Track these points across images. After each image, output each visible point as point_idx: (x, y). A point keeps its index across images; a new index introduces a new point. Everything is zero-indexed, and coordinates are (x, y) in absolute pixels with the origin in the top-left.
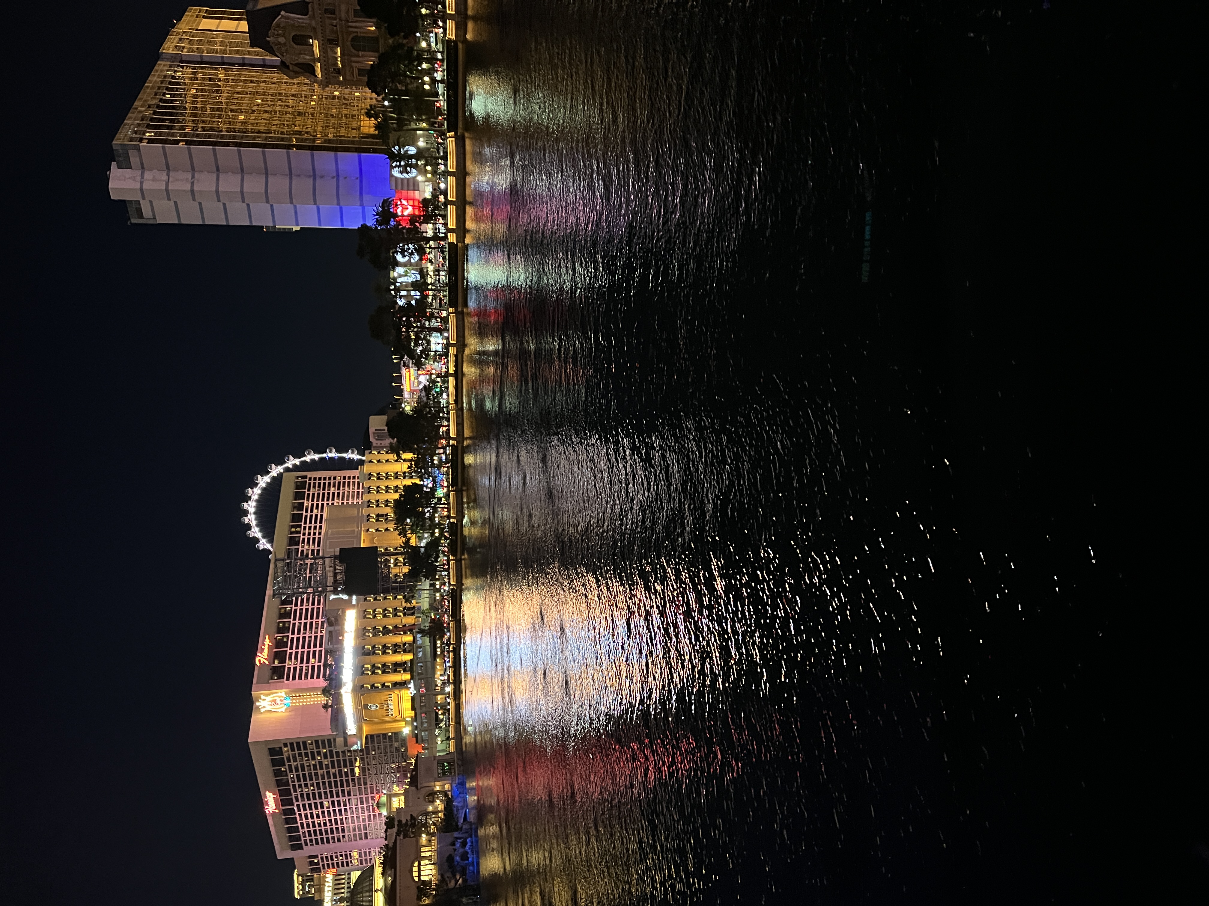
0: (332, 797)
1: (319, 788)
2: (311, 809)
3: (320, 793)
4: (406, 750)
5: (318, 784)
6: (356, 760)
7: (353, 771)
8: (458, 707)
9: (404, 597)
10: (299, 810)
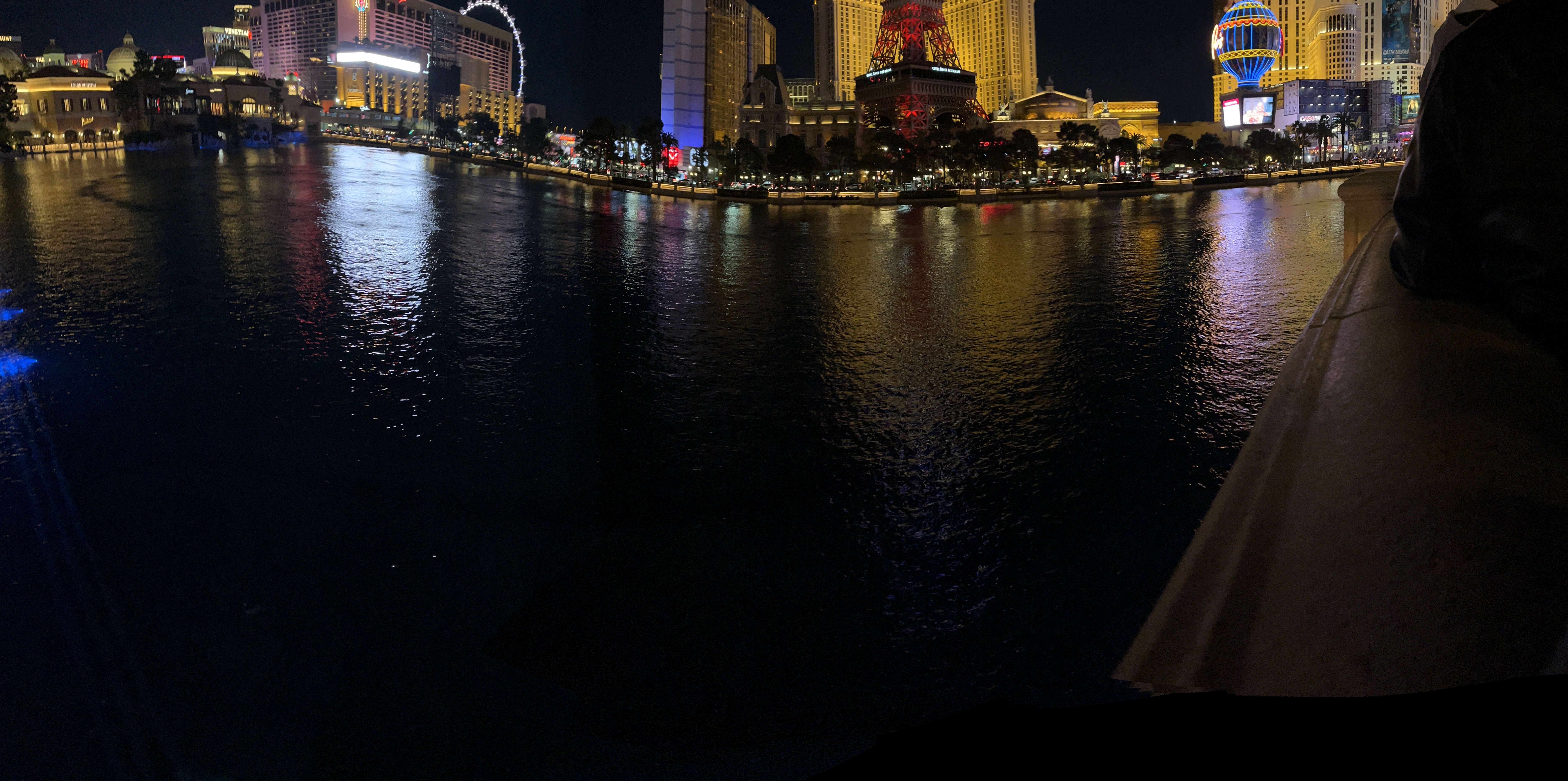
0: (298, 38)
1: (304, 28)
2: (291, 21)
3: (300, 29)
4: (326, 99)
5: (307, 28)
6: (321, 59)
7: (314, 56)
8: (351, 143)
9: (425, 111)
10: (291, 11)
